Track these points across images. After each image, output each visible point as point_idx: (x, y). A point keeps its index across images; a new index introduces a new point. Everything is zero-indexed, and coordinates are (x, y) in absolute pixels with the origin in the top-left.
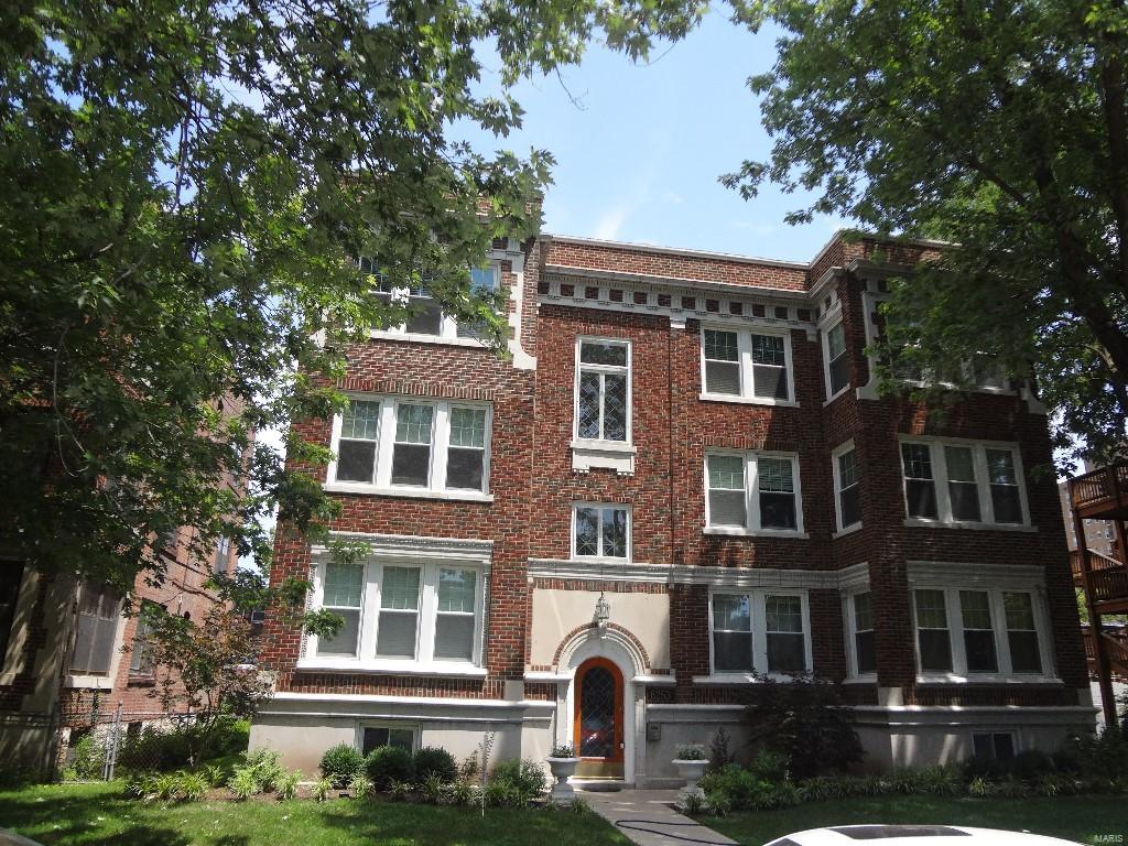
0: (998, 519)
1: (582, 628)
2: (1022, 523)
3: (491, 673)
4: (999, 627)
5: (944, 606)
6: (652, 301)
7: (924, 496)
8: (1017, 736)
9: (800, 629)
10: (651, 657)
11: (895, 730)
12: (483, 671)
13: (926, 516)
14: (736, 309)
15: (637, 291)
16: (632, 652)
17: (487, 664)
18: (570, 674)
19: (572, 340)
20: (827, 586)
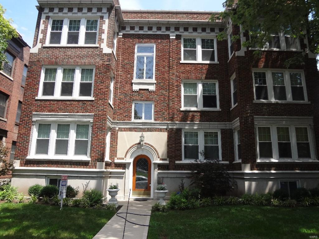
0: (294, 99)
1: (135, 145)
2: (304, 100)
3: (92, 160)
4: (293, 141)
5: (270, 133)
6: (163, 29)
7: (263, 92)
8: (299, 182)
9: (218, 144)
10: (160, 154)
11: (247, 180)
12: (89, 159)
13: (264, 99)
14: (195, 30)
15: (158, 26)
16: (153, 153)
17: (91, 157)
18: (131, 161)
19: (134, 45)
20: (228, 128)
